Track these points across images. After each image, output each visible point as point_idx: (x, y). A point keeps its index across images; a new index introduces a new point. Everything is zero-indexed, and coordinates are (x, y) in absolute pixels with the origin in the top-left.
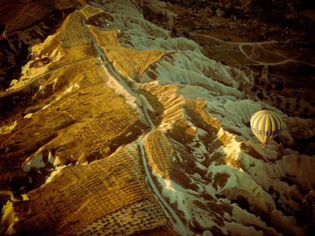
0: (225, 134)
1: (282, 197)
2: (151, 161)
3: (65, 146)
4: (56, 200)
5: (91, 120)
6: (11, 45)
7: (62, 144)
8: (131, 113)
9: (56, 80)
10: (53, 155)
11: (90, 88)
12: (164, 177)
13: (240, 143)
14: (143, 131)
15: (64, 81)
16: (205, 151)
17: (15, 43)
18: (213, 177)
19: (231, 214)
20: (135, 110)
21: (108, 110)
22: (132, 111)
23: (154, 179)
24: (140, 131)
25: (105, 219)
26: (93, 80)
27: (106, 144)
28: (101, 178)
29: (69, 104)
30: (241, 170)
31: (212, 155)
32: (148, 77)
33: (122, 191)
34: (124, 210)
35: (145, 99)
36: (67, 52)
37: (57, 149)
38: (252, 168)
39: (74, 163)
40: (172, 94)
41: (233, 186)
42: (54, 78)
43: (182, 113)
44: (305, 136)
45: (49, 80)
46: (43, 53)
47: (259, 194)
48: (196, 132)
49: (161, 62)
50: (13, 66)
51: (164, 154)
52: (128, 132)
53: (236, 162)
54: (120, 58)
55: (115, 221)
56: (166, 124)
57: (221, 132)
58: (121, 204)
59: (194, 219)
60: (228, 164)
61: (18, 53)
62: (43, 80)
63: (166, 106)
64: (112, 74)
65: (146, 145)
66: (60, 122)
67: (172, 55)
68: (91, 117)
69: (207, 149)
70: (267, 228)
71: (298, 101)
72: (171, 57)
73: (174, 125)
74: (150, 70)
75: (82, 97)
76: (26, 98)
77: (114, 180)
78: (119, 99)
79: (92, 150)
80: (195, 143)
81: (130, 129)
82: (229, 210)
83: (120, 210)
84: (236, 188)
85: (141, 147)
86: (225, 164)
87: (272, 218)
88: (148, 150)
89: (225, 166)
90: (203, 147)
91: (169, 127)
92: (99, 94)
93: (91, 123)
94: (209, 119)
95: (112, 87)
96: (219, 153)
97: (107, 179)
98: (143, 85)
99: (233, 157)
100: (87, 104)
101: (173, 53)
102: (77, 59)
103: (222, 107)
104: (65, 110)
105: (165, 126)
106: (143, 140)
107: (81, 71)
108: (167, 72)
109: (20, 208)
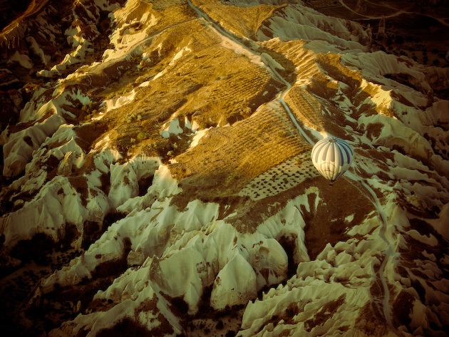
0: (369, 86)
1: (438, 143)
2: (300, 115)
3: (200, 109)
4: (213, 159)
5: (219, 82)
6: (89, 12)
7: (196, 108)
8: (261, 72)
9: (160, 46)
10: (190, 119)
11: (205, 50)
12: (319, 130)
13: (389, 92)
14: (278, 89)
15: (169, 45)
16: (351, 105)
17: (93, 10)
18: (365, 128)
19: (393, 161)
20: (265, 69)
21: (235, 71)
22: (262, 70)
23: (308, 133)
24: (275, 89)
25: (272, 172)
26: (205, 41)
27: (244, 104)
28: (253, 135)
29: (188, 68)
30: (394, 117)
31: (359, 107)
32: (264, 35)
33: (279, 145)
34: (288, 162)
35: (270, 57)
36: (162, 15)
37: (193, 113)
38: (405, 116)
39: (215, 125)
40: (299, 49)
41: (388, 135)
42: (157, 44)
43: (317, 68)
44: (444, 86)
45: (151, 46)
46: (130, 18)
47: (416, 140)
48: (337, 85)
49: (273, 18)
50: (97, 36)
51: (312, 108)
52: (265, 91)
53: (388, 110)
54: (226, 17)
55: (282, 172)
56: (303, 80)
57: (364, 84)
58: (284, 157)
59: (359, 166)
60: (381, 113)
61: (97, 21)
62: (145, 47)
63: (296, 62)
64: (223, 35)
65: (290, 101)
66: (185, 87)
67: (283, 9)
68: (219, 79)
69: (352, 102)
70: (430, 171)
71: (425, 54)
72: (282, 12)
73: (313, 80)
74: (264, 27)
75: (200, 60)
76: (131, 68)
77: (268, 136)
78: (243, 59)
79: (231, 111)
80: (339, 97)
81: (266, 87)
82: (391, 157)
83: (284, 162)
84: (391, 136)
85: (284, 104)
86: (377, 114)
87: (432, 163)
88: (293, 106)
89: (377, 116)
90: (347, 100)
91: (308, 82)
92: (218, 56)
93: (221, 85)
94: (348, 71)
95: (229, 47)
96: (366, 104)
97: (260, 135)
98: (263, 43)
99: (384, 106)
100: (209, 67)
101: (284, 7)
102: (177, 21)
103: (357, 59)
104: (186, 74)
105: (302, 82)
106: (283, 97)
107: (188, 34)
108: (281, 29)
109: (177, 169)
